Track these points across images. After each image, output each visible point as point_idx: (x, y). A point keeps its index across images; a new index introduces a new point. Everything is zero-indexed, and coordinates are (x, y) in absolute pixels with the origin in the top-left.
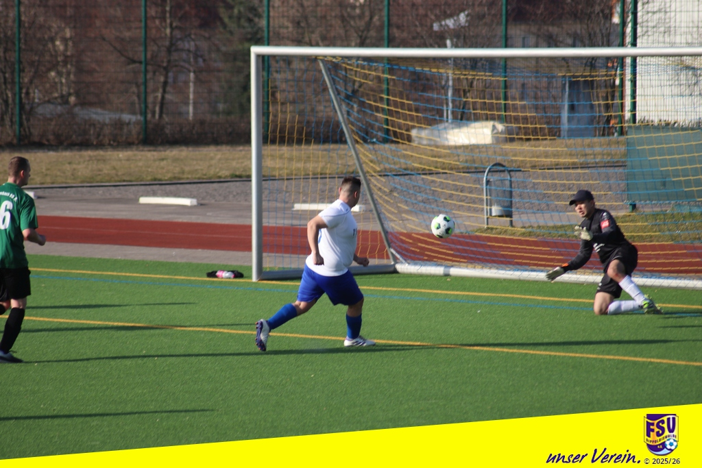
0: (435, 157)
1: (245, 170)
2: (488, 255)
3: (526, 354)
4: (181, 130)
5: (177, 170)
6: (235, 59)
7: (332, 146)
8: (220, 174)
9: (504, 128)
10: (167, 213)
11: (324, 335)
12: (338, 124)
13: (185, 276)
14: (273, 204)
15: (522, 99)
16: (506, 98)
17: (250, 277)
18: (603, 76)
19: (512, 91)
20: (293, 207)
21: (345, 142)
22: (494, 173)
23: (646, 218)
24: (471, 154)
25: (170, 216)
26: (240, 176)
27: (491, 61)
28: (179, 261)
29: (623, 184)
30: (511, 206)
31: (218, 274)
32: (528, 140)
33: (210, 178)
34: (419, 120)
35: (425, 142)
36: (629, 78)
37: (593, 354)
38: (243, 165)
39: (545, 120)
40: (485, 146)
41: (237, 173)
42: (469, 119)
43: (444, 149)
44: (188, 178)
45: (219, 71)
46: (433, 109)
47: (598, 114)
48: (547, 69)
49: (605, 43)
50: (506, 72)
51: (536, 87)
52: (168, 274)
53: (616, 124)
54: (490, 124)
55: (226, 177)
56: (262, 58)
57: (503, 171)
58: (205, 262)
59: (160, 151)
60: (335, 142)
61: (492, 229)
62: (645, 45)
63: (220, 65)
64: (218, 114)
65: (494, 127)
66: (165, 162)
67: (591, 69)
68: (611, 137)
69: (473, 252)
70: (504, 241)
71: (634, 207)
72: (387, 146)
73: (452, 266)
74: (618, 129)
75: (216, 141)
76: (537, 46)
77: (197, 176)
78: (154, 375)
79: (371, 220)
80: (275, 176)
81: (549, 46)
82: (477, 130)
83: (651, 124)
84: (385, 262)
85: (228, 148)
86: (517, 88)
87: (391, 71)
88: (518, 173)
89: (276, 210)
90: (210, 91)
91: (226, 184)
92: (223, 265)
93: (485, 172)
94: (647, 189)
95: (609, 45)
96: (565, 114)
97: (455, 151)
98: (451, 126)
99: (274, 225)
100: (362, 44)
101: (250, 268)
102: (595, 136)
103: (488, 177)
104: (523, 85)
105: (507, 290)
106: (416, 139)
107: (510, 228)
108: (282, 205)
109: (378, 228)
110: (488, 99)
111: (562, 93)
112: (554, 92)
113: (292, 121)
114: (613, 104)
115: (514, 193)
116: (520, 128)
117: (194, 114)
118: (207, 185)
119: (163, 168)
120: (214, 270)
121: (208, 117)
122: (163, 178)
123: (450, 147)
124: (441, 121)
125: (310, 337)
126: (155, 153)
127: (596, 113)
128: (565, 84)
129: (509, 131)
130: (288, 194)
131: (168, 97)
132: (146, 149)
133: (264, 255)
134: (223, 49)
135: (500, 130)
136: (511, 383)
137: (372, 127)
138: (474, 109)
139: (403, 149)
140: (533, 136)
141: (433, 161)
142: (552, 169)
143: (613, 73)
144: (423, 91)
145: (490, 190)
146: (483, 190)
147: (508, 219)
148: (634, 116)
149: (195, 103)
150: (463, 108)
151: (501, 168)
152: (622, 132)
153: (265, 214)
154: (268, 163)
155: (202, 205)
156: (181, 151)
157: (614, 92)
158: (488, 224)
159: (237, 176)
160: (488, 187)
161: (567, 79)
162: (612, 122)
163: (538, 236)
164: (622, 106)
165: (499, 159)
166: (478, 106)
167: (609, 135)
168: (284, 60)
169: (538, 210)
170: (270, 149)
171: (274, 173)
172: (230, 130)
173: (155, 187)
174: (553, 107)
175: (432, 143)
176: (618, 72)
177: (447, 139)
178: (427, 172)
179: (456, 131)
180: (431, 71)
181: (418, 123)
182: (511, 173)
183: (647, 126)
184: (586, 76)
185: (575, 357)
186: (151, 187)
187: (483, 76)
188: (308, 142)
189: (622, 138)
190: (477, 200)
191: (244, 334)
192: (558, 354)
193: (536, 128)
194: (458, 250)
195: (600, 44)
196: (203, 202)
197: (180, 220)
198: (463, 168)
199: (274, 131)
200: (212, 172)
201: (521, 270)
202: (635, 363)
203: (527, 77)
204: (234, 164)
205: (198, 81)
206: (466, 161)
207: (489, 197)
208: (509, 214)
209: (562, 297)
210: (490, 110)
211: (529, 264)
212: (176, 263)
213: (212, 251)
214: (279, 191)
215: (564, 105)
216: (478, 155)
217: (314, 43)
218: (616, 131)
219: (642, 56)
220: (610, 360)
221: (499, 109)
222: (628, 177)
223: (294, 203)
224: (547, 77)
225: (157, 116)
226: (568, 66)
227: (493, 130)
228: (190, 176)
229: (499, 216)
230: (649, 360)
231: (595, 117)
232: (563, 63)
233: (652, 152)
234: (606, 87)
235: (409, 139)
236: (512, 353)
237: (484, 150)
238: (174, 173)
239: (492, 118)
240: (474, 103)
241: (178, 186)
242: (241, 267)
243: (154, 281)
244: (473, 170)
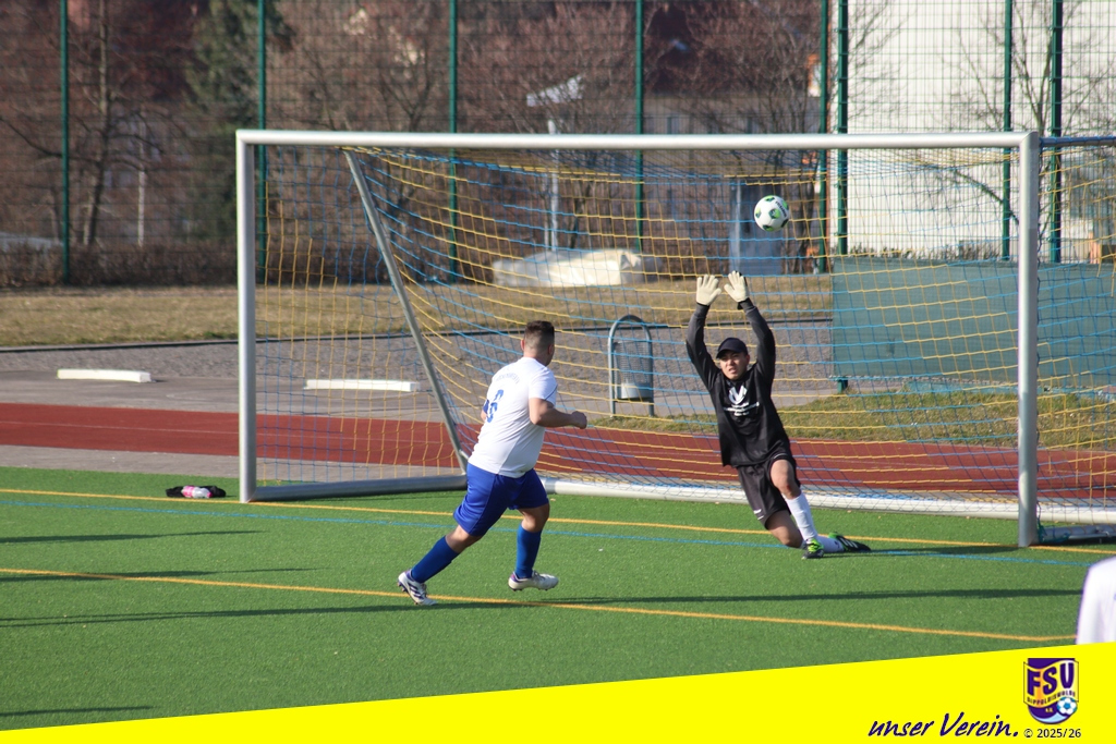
0: (531, 306)
1: (227, 327)
2: (615, 460)
3: (676, 617)
4: (125, 263)
5: (119, 325)
6: (211, 150)
7: (367, 288)
8: (187, 333)
9: (639, 260)
10: (103, 395)
11: (354, 587)
12: (376, 253)
13: (131, 495)
14: (274, 380)
15: (668, 214)
16: (642, 214)
17: (237, 496)
18: (794, 179)
19: (651, 201)
20: (305, 385)
21: (388, 282)
22: (623, 331)
23: (863, 403)
24: (587, 302)
25: (107, 399)
26: (219, 336)
27: (618, 156)
28: (122, 470)
29: (827, 349)
30: (651, 383)
31: (183, 491)
32: (678, 278)
33: (171, 339)
34: (504, 248)
35: (514, 282)
36: (836, 182)
37: (782, 617)
38: (225, 318)
39: (704, 248)
40: (610, 288)
41: (216, 331)
42: (584, 246)
43: (545, 294)
44: (135, 339)
45: (186, 168)
46: (527, 230)
47: (787, 239)
48: (706, 167)
49: (797, 127)
50: (641, 171)
51: (690, 197)
52: (104, 492)
53: (814, 254)
54: (619, 252)
55: (198, 336)
56: (254, 149)
57: (640, 328)
58: (163, 472)
59: (91, 296)
60: (372, 281)
61: (621, 419)
62: (860, 131)
63: (187, 159)
64: (184, 236)
65: (624, 258)
66: (99, 313)
67: (776, 169)
68: (808, 275)
69: (591, 456)
70: (641, 438)
71: (845, 384)
72: (454, 288)
73: (558, 479)
74: (818, 262)
75: (181, 281)
76: (690, 131)
77: (153, 335)
78: (82, 653)
79: (430, 405)
80: (276, 336)
81: (711, 131)
82: (598, 264)
83: (870, 254)
84: (451, 471)
85: (201, 290)
86: (659, 198)
87: (460, 170)
88: (661, 331)
89: (277, 389)
90: (172, 201)
91: (197, 349)
92: (192, 477)
93: (609, 329)
94: (865, 357)
95: (803, 130)
96: (736, 239)
97: (561, 297)
98: (555, 257)
99: (275, 413)
100: (414, 127)
101: (237, 482)
102: (783, 273)
103: (615, 338)
104: (670, 193)
105: (644, 517)
106: (500, 277)
107: (650, 418)
108: (288, 382)
109: (441, 418)
110: (614, 215)
111: (731, 205)
112: (717, 203)
113: (303, 249)
114: (810, 222)
115: (656, 364)
116: (665, 260)
117: (146, 236)
118: (167, 349)
119: (96, 323)
120: (179, 485)
121: (168, 243)
122: (96, 339)
123: (553, 291)
124: (540, 250)
125: (333, 590)
126: (83, 299)
127: (784, 237)
128: (735, 191)
129: (648, 266)
130: (296, 364)
131: (103, 209)
132: (68, 292)
133: (259, 460)
134: (192, 134)
135: (634, 264)
136: (651, 664)
137: (431, 257)
138: (591, 231)
139: (478, 293)
140: (685, 272)
141: (527, 312)
142: (717, 325)
143: (811, 174)
144: (512, 201)
145: (618, 358)
146: (607, 357)
147: (647, 404)
148: (844, 242)
149: (147, 220)
150: (575, 229)
151: (636, 324)
152: (825, 268)
153: (259, 396)
154: (265, 315)
155: (158, 381)
156: (126, 295)
157: (812, 203)
158: (614, 412)
159: (215, 336)
160: (615, 353)
161: (739, 184)
162: (810, 250)
163: (695, 431)
164: (825, 225)
165: (632, 309)
166: (599, 226)
167: (804, 272)
168: (290, 152)
169: (694, 390)
170: (268, 293)
171: (274, 331)
172: (203, 262)
173: (82, 354)
174: (716, 227)
175: (526, 283)
176: (819, 173)
177: (549, 277)
178: (518, 330)
179: (564, 264)
180: (523, 170)
181: (503, 252)
182: (651, 331)
183: (865, 258)
184: (768, 179)
185: (752, 621)
186: (77, 352)
187: (606, 178)
188: (328, 282)
189: (825, 277)
190: (597, 374)
191: (226, 587)
192: (725, 617)
193: (690, 260)
194: (568, 453)
195: (790, 128)
196: (160, 377)
197: (123, 406)
198: (575, 323)
199: (274, 265)
200: (174, 329)
201: (668, 484)
202: (847, 630)
203: (676, 179)
204: (210, 316)
205: (152, 184)
206: (580, 313)
207: (616, 370)
208: (648, 397)
209: (731, 527)
210: (617, 232)
211: (679, 475)
212: (118, 473)
213: (175, 455)
214: (283, 359)
215: (734, 224)
216: (598, 302)
217: (337, 125)
218: (816, 265)
219: (856, 148)
220: (808, 626)
221: (631, 231)
222: (836, 337)
223: (306, 377)
224: (707, 180)
225: (86, 240)
226: (740, 164)
227: (622, 263)
228: (139, 336)
229: (632, 399)
230: (869, 626)
231: (782, 243)
232: (733, 158)
233: (872, 299)
234: (799, 196)
235: (490, 277)
236: (653, 615)
237: (608, 294)
238: (114, 331)
239: (622, 245)
240: (592, 222)
241: (121, 351)
242: (221, 479)
243: (81, 503)
244: (591, 327)
